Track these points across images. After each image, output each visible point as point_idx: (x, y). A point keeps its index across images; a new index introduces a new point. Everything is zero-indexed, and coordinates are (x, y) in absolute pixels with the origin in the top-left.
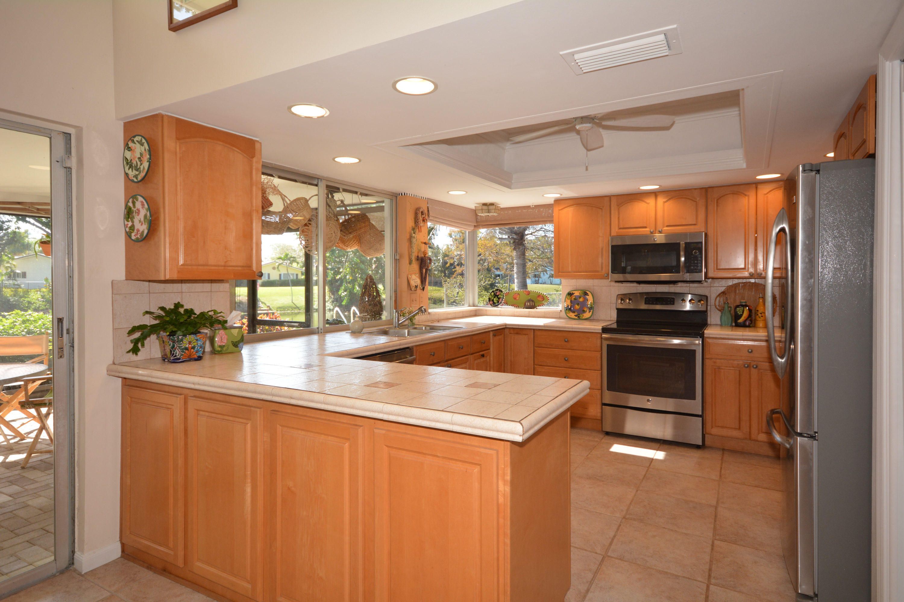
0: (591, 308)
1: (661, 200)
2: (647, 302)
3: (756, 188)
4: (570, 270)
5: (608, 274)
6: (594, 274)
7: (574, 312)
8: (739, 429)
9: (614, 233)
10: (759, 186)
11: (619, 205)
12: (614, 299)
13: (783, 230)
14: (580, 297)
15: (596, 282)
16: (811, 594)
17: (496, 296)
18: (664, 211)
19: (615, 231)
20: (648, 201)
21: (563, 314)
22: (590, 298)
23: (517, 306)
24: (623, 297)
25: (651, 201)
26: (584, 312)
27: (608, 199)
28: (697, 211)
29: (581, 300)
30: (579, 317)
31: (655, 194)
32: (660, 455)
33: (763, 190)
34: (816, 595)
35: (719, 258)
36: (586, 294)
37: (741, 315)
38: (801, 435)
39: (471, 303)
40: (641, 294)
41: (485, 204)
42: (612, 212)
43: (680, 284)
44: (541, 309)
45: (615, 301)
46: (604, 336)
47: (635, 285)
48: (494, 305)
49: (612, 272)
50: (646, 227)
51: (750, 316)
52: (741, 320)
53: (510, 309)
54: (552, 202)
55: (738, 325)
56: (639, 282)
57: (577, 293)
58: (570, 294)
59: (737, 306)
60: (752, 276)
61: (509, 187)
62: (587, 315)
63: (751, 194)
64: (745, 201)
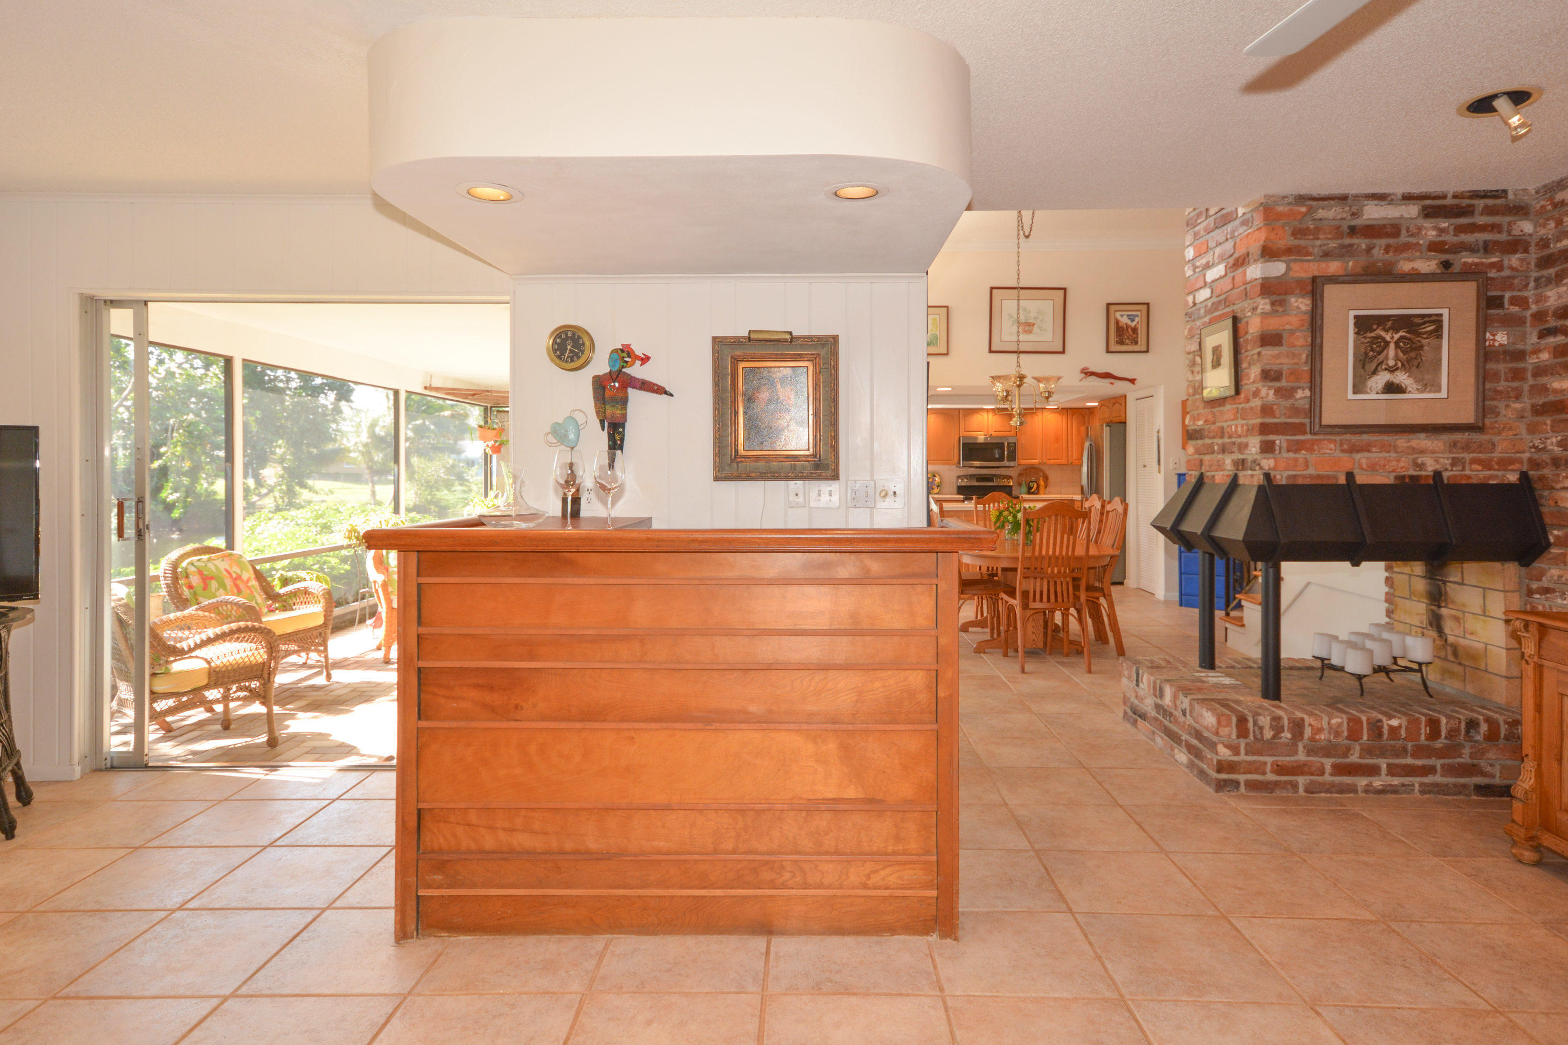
0: (938, 486)
1: (992, 416)
2: (978, 480)
3: (1042, 411)
4: (932, 458)
5: (959, 462)
6: (947, 461)
9: (962, 435)
11: (965, 416)
12: (957, 479)
18: (993, 422)
19: (963, 433)
20: (983, 414)
22: (937, 479)
24: (959, 477)
25: (985, 415)
26: (933, 489)
27: (957, 412)
29: (931, 480)
31: (988, 410)
33: (1045, 413)
35: (1024, 452)
36: (934, 476)
37: (1033, 487)
40: (974, 475)
42: (960, 421)
45: (955, 481)
47: (973, 469)
49: (962, 460)
50: (981, 432)
51: (1037, 487)
52: (1031, 490)
55: (1029, 493)
56: (979, 467)
59: (1029, 482)
60: (1039, 463)
62: (936, 490)
63: (1039, 414)
64: (1036, 418)
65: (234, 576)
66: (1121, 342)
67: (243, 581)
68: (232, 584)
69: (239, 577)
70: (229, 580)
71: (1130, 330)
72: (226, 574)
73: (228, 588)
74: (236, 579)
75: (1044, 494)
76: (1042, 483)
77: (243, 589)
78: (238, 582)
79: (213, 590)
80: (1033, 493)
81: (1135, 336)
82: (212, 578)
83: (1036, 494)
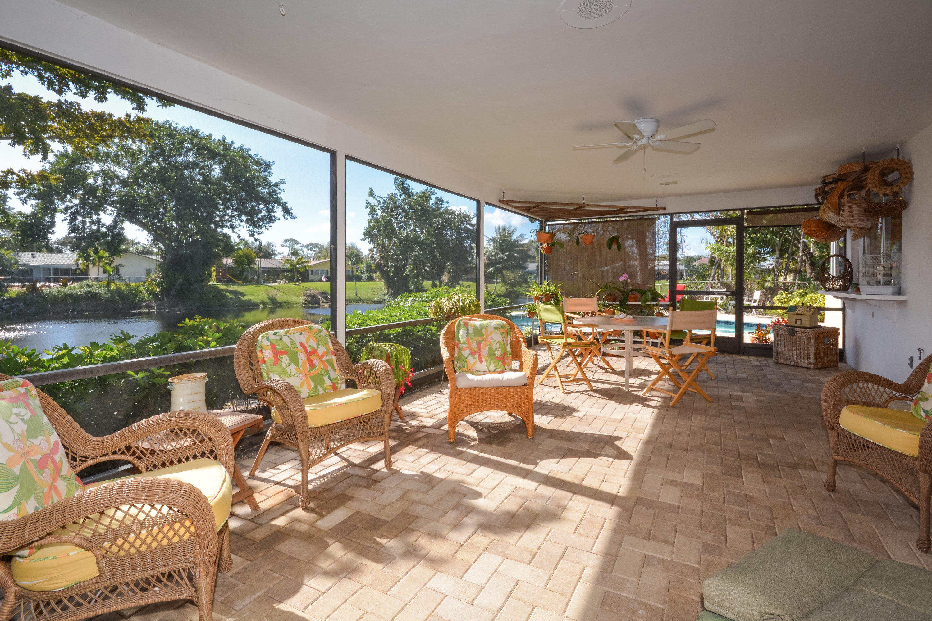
65: (309, 350)
67: (318, 356)
68: (305, 358)
69: (314, 351)
70: (302, 354)
72: (301, 348)
73: (301, 362)
74: (311, 353)
77: (317, 364)
78: (312, 357)
79: (284, 365)
82: (285, 353)
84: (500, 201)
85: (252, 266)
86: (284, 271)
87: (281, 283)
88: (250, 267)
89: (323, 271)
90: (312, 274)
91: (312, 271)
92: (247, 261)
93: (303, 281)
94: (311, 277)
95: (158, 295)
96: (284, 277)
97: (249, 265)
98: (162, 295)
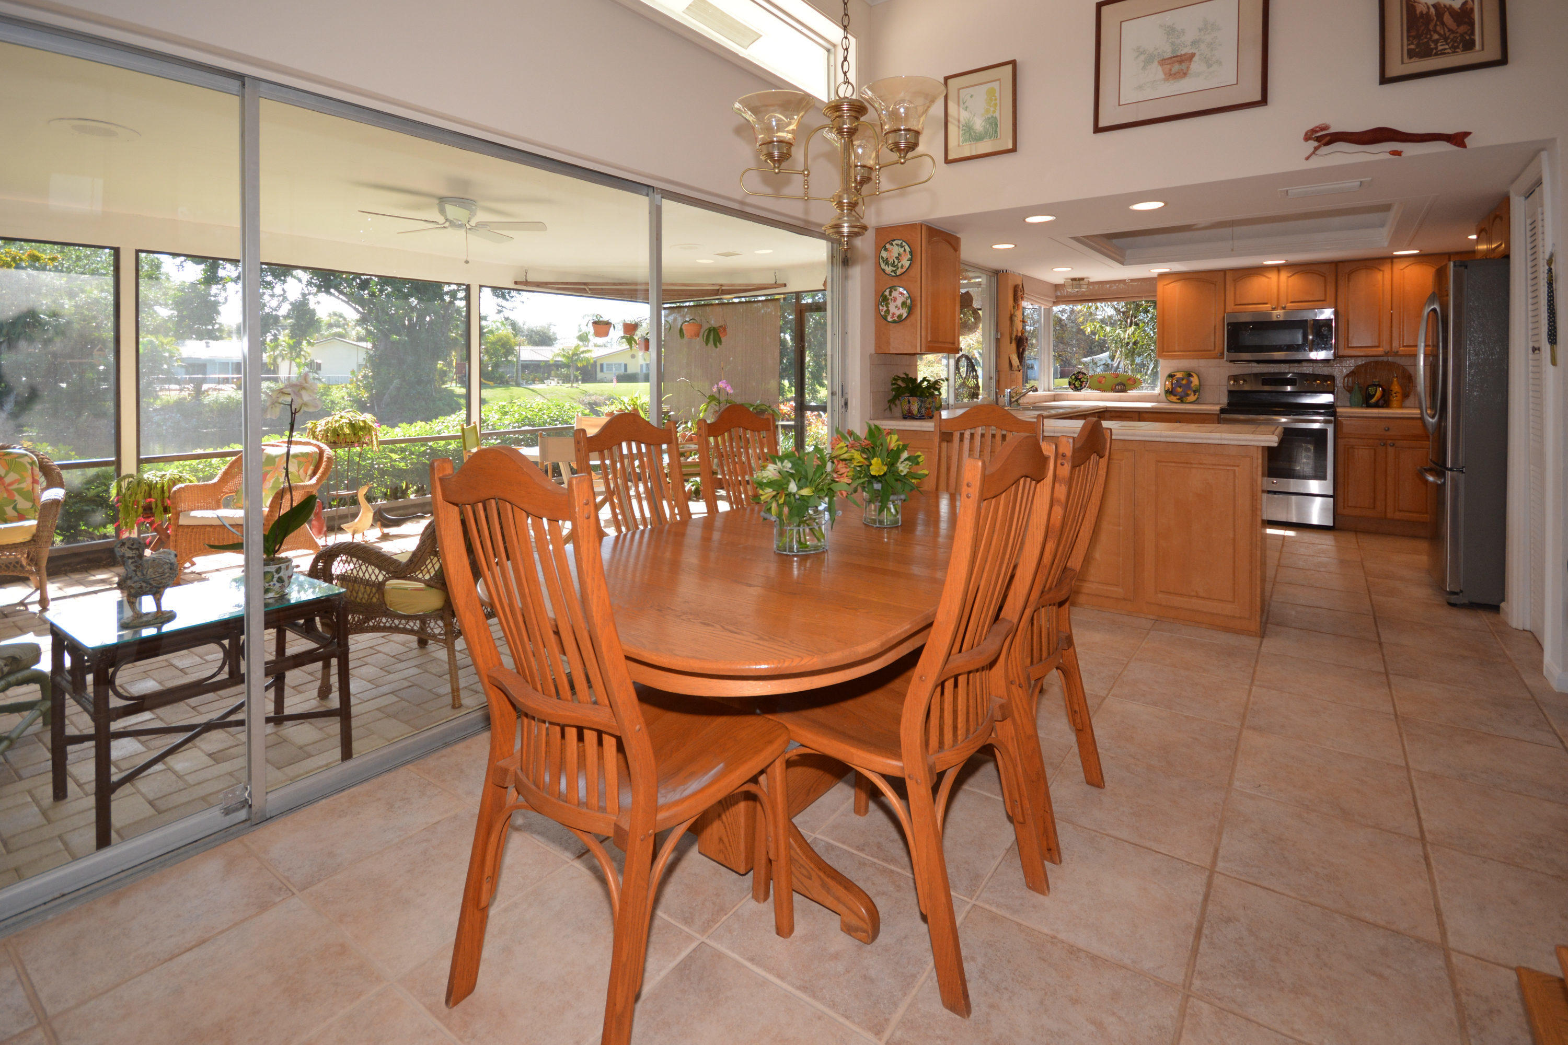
1: (1284, 276)
2: (1265, 383)
3: (1392, 263)
4: (1177, 349)
5: (1222, 354)
6: (1202, 353)
7: (1175, 395)
8: (1374, 507)
9: (1229, 309)
10: (1395, 260)
11: (1236, 280)
12: (1225, 382)
13: (1434, 310)
14: (1183, 379)
15: (1203, 362)
16: (1458, 590)
17: (1077, 379)
18: (1287, 286)
19: (1230, 307)
20: (1269, 276)
21: (1163, 396)
22: (1195, 381)
23: (1104, 391)
24: (1232, 377)
25: (1273, 276)
26: (1188, 394)
27: (1222, 273)
28: (1325, 287)
29: (1184, 382)
30: (1181, 400)
31: (1278, 268)
32: (1290, 533)
33: (1399, 266)
34: (1461, 591)
35: (1350, 335)
36: (1190, 375)
37: (1374, 395)
38: (1451, 470)
39: (1046, 388)
40: (1256, 375)
41: (1074, 280)
42: (1227, 286)
43: (1304, 364)
44: (1132, 393)
46: (1222, 416)
47: (1254, 364)
48: (1076, 389)
49: (1228, 351)
50: (1266, 304)
51: (1383, 395)
52: (1374, 400)
53: (1097, 393)
54: (1156, 275)
55: (1369, 406)
56: (1258, 362)
57: (1179, 375)
58: (1171, 376)
59: (1369, 386)
60: (1387, 354)
61: (1122, 263)
62: (1192, 398)
63: (1387, 269)
64: (1379, 276)
66: (1421, 50)
71: (1447, 18)
75: (1401, 407)
76: (1396, 388)
80: (1376, 406)
81: (1462, 29)
83: (1382, 407)
84: (516, 283)
85: (509, 358)
86: (558, 365)
87: (552, 386)
88: (507, 360)
89: (620, 364)
90: (602, 370)
91: (602, 365)
92: (503, 351)
93: (585, 381)
94: (600, 375)
95: (365, 403)
96: (557, 376)
97: (506, 357)
98: (372, 402)
